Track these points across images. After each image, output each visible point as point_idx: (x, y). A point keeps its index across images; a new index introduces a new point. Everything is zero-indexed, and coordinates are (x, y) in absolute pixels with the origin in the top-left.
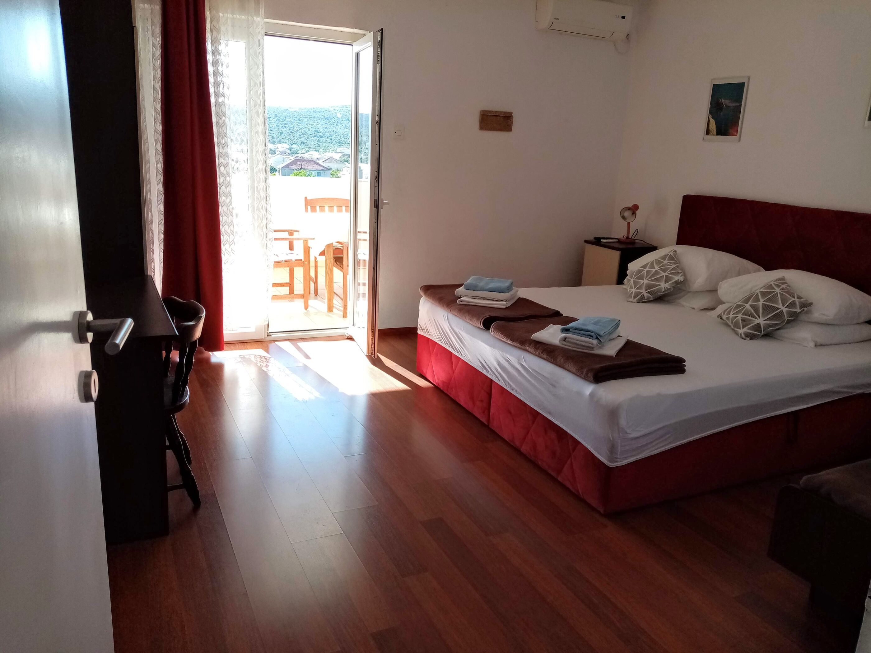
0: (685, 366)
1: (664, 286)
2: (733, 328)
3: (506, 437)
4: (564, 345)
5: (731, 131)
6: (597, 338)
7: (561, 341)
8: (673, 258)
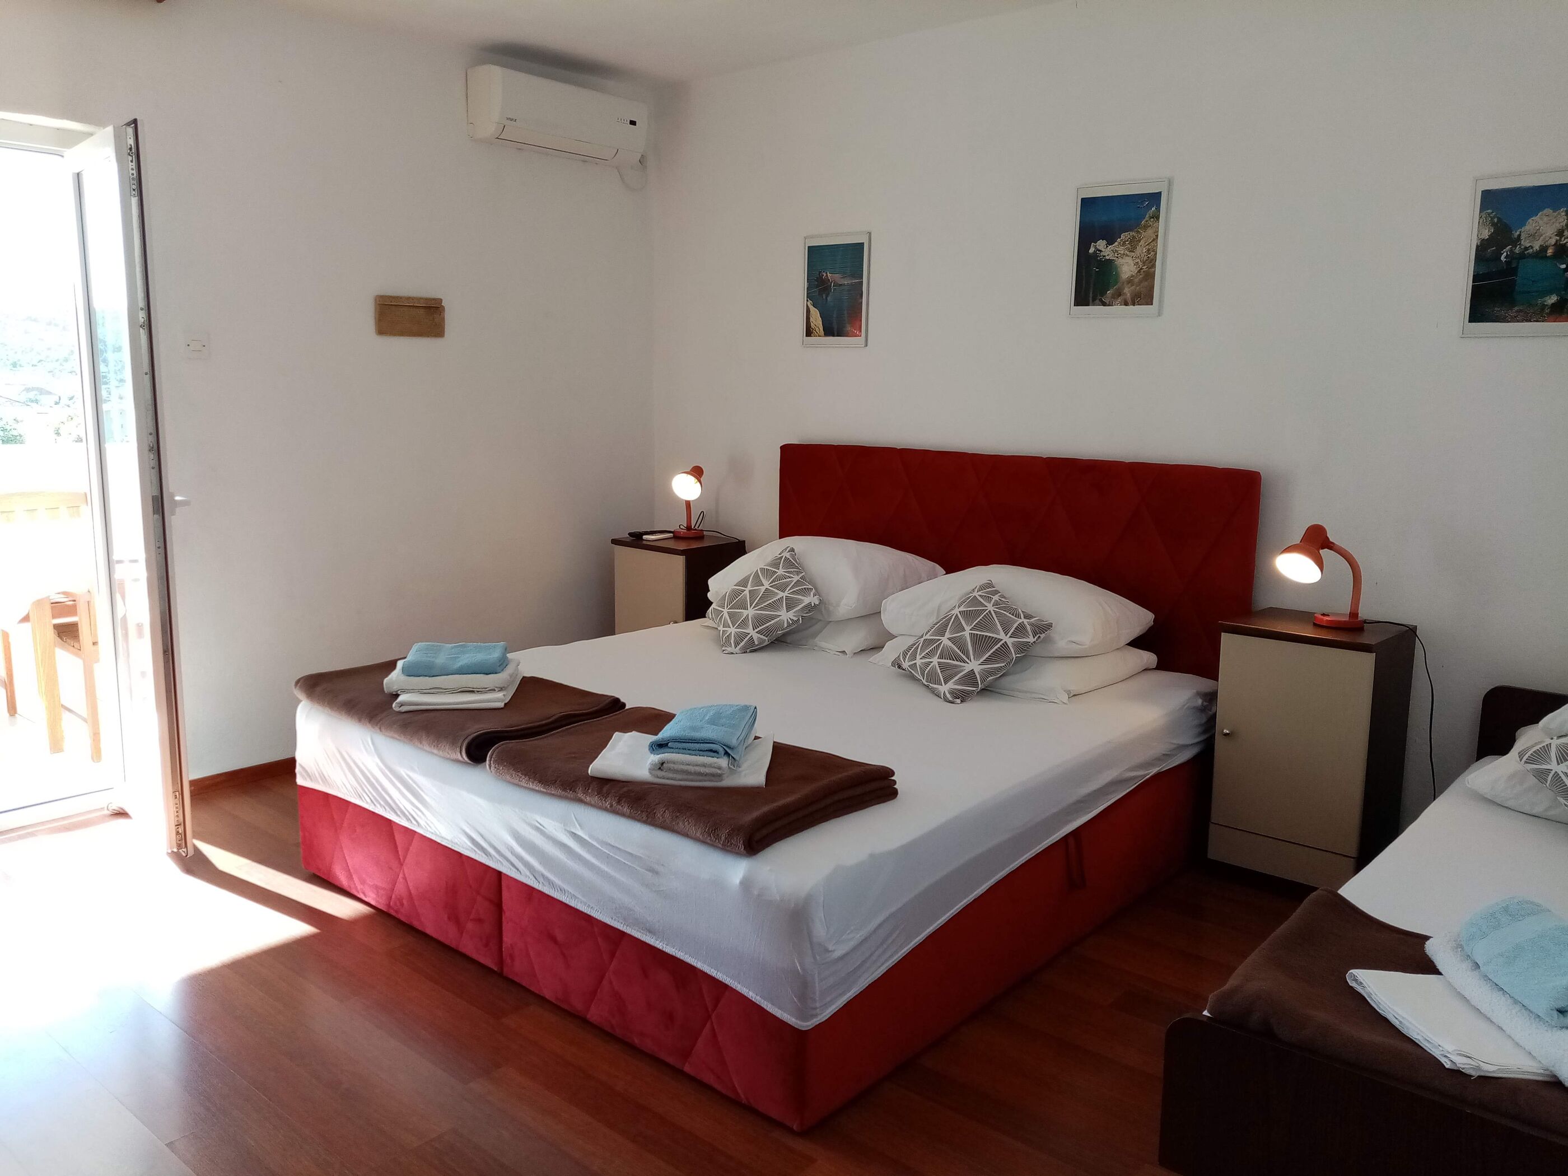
0: (895, 782)
1: (786, 616)
2: (926, 683)
3: (547, 994)
4: (660, 778)
5: (849, 328)
6: (727, 753)
7: (653, 770)
8: (792, 563)
